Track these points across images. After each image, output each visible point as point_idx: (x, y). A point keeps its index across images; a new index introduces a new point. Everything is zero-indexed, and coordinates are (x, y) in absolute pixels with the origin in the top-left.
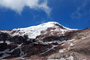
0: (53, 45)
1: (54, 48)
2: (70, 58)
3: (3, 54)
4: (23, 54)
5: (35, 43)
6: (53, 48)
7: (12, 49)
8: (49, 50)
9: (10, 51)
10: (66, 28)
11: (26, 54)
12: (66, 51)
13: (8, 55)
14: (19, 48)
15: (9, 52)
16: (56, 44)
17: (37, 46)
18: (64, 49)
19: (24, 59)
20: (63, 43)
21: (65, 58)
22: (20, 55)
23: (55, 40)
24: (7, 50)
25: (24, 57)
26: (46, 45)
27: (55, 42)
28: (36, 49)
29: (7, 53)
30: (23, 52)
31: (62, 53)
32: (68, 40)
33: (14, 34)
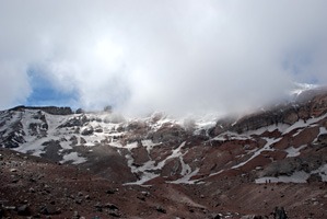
0: (267, 139)
1: (271, 147)
2: (322, 169)
3: (141, 173)
4: (190, 169)
5: (216, 138)
6: (267, 146)
7: (161, 160)
8: (259, 153)
9: (156, 165)
10: (300, 85)
11: (197, 170)
12: (308, 151)
13: (154, 176)
14: (177, 156)
15: (155, 168)
16: (276, 134)
17: (223, 146)
18: (302, 147)
19: (192, 182)
20: (295, 131)
21: (308, 172)
22: (182, 174)
23: (272, 123)
24: (149, 165)
25: (191, 179)
26: (248, 141)
27: (271, 129)
28: (220, 155)
29: (151, 171)
30: (188, 167)
31: (295, 158)
33: (159, 122)
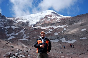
0: (50, 30)
1: (51, 32)
2: (62, 39)
3: (10, 36)
5: (35, 28)
7: (17, 33)
8: (47, 33)
9: (15, 34)
11: (28, 37)
12: (60, 34)
14: (22, 32)
15: (15, 35)
16: (52, 28)
17: (37, 30)
19: (26, 40)
20: (58, 28)
21: (59, 39)
22: (23, 37)
23: (52, 25)
24: (13, 34)
25: (26, 39)
26: (44, 30)
28: (35, 32)
29: (13, 36)
30: (25, 35)
31: (56, 36)
32: (62, 25)
33: (18, 21)
